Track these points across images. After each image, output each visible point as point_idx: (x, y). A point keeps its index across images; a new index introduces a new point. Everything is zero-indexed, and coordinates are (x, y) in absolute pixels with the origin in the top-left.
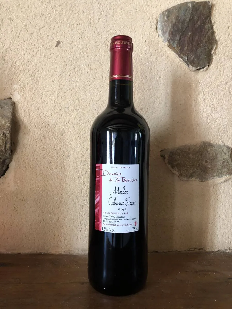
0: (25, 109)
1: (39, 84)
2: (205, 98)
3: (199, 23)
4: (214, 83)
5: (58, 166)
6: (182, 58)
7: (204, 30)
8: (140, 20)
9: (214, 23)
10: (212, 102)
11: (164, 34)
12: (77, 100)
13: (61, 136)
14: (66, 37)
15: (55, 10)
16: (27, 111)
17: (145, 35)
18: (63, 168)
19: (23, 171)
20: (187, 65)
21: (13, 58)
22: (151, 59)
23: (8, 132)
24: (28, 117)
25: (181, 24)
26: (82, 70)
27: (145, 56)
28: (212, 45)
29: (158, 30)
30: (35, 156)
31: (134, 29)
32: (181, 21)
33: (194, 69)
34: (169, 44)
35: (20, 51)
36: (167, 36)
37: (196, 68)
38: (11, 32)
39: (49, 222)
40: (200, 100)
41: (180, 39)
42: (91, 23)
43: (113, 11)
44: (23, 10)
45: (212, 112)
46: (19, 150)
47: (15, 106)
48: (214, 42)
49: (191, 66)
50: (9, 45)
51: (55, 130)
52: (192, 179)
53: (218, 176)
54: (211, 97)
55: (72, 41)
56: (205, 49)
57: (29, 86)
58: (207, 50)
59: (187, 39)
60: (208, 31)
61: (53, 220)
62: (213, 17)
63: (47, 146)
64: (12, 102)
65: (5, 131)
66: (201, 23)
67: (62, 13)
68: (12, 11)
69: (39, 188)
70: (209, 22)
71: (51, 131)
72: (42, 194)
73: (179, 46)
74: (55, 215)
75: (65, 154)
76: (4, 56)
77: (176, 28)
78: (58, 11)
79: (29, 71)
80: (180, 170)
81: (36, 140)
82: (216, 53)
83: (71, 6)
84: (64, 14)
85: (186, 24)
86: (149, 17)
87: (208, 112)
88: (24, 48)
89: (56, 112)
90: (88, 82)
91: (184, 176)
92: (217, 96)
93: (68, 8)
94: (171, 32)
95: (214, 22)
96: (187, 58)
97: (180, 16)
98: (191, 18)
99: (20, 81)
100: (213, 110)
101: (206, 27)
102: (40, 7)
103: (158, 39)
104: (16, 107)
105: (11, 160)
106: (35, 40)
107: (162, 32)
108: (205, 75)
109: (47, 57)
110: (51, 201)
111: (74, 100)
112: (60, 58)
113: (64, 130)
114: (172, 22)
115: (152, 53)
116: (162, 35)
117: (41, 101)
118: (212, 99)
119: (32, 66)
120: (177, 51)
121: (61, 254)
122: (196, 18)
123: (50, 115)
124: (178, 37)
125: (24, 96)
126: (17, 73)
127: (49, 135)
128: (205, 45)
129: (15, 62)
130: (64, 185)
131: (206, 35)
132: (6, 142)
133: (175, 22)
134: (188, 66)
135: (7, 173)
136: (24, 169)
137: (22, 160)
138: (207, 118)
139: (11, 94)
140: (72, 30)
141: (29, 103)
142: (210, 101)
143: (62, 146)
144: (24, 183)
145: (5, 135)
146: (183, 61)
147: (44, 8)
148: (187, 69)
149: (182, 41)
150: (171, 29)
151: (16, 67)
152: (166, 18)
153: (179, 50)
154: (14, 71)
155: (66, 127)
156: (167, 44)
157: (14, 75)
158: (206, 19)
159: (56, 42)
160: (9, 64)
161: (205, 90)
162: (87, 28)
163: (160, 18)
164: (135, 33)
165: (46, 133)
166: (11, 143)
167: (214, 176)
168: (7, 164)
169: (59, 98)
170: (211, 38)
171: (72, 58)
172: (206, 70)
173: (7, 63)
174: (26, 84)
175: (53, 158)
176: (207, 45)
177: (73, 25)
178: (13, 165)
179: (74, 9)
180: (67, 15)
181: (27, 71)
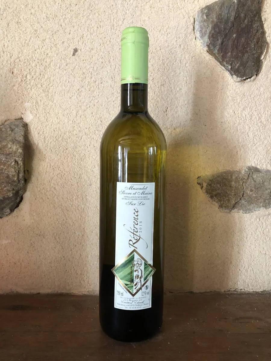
0: (39, 131)
1: (55, 102)
2: (252, 115)
3: (246, 21)
4: (263, 96)
5: (79, 196)
6: (224, 66)
7: (252, 30)
8: (173, 20)
9: (265, 21)
10: (260, 118)
11: (202, 36)
12: (99, 119)
13: (81, 162)
14: (84, 43)
15: (70, 10)
16: (41, 133)
17: (179, 38)
18: (84, 199)
19: (40, 202)
20: (230, 75)
21: (23, 71)
22: (187, 68)
23: (21, 159)
24: (43, 140)
25: (224, 24)
26: (104, 83)
27: (180, 64)
28: (261, 48)
29: (195, 31)
30: (52, 185)
31: (165, 31)
32: (223, 20)
33: (239, 79)
34: (209, 49)
35: (31, 62)
36: (206, 39)
37: (241, 78)
38: (20, 39)
39: (70, 260)
40: (245, 117)
41: (222, 43)
42: (113, 25)
43: (140, 9)
44: (33, 11)
45: (260, 131)
46: (33, 179)
47: (27, 128)
48: (264, 45)
49: (235, 76)
50: (18, 55)
51: (74, 155)
52: (235, 210)
53: (264, 207)
54: (258, 113)
55: (91, 48)
56: (253, 54)
57: (42, 103)
58: (255, 55)
59: (230, 43)
60: (257, 32)
61: (74, 257)
62: (264, 13)
63: (66, 174)
64: (24, 123)
65: (17, 159)
66: (248, 21)
67: (79, 14)
68: (19, 13)
69: (58, 222)
70: (259, 20)
71: (69, 156)
72: (62, 228)
73: (221, 52)
74: (77, 252)
75: (86, 182)
76: (13, 69)
77: (217, 30)
78: (74, 11)
79: (42, 86)
80: (220, 201)
81: (53, 167)
82: (266, 58)
83: (90, 5)
84: (81, 15)
85: (230, 24)
86: (185, 16)
87: (255, 131)
88: (35, 58)
89: (74, 134)
90: (112, 98)
91: (225, 207)
92: (266, 112)
93: (86, 7)
94: (211, 35)
95: (265, 19)
96: (230, 67)
97: (223, 14)
98: (237, 15)
99: (31, 97)
100: (261, 129)
101: (254, 26)
102: (53, 7)
103: (196, 42)
104: (29, 129)
105: (25, 190)
106: (48, 49)
107: (200, 33)
108: (253, 86)
109: (63, 68)
110: (71, 236)
111: (96, 119)
112: (78, 69)
113: (85, 155)
114: (212, 22)
115: (188, 60)
116: (201, 37)
117: (57, 121)
118: (259, 115)
119: (45, 79)
120: (219, 58)
121: (84, 294)
122: (242, 15)
123: (68, 138)
124: (219, 40)
125: (37, 115)
126: (28, 88)
127: (67, 161)
128: (253, 50)
129: (25, 75)
130: (86, 217)
131: (255, 37)
132: (19, 171)
133: (217, 22)
134: (232, 76)
135: (22, 205)
136: (41, 201)
137: (37, 190)
138: (253, 139)
139: (22, 114)
140: (91, 34)
141: (43, 124)
142: (257, 118)
143: (82, 174)
144: (41, 216)
145: (18, 163)
146: (226, 70)
147: (56, 7)
148: (231, 79)
149: (224, 46)
150: (211, 31)
151: (27, 82)
152: (205, 17)
153: (221, 57)
154: (24, 86)
155: (87, 152)
156: (206, 50)
157: (24, 91)
158: (255, 16)
159: (73, 50)
160: (19, 78)
161: (251, 105)
162: (109, 31)
163: (198, 17)
164: (167, 36)
165: (64, 158)
166: (24, 171)
167: (260, 207)
168: (21, 195)
169: (78, 117)
170: (261, 40)
171: (92, 69)
172: (254, 80)
173: (16, 77)
174: (39, 101)
175: (73, 187)
176: (256, 49)
177: (92, 28)
178: (27, 196)
179: (93, 8)
180: (85, 15)
181: (39, 86)
